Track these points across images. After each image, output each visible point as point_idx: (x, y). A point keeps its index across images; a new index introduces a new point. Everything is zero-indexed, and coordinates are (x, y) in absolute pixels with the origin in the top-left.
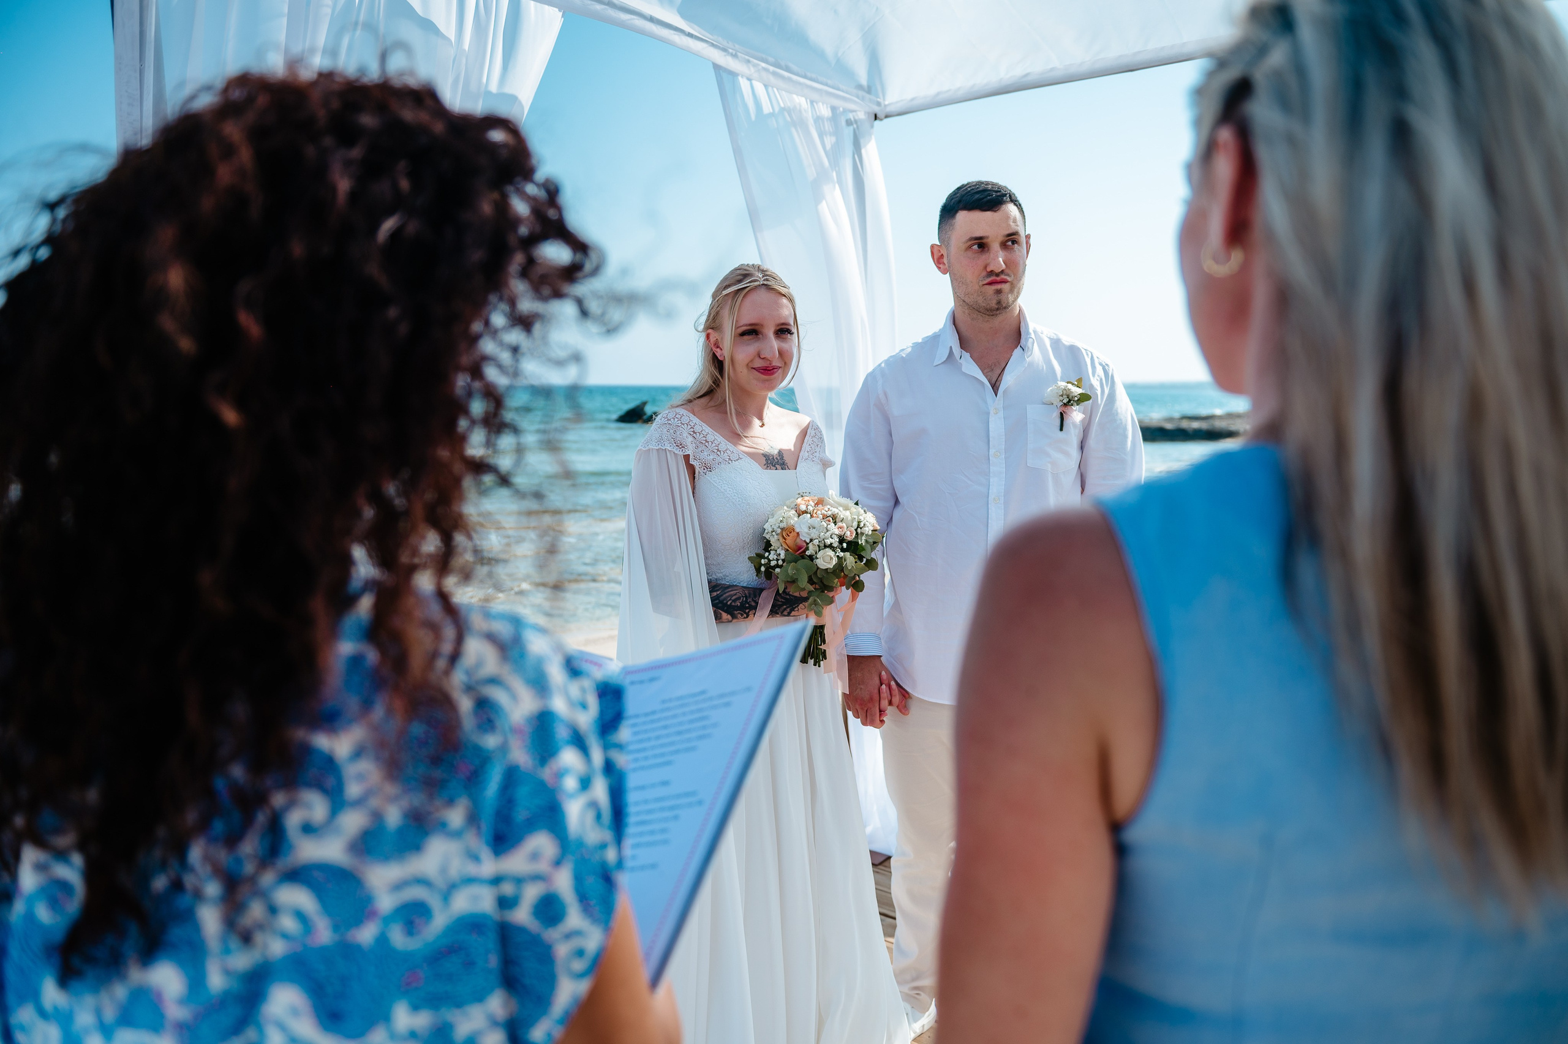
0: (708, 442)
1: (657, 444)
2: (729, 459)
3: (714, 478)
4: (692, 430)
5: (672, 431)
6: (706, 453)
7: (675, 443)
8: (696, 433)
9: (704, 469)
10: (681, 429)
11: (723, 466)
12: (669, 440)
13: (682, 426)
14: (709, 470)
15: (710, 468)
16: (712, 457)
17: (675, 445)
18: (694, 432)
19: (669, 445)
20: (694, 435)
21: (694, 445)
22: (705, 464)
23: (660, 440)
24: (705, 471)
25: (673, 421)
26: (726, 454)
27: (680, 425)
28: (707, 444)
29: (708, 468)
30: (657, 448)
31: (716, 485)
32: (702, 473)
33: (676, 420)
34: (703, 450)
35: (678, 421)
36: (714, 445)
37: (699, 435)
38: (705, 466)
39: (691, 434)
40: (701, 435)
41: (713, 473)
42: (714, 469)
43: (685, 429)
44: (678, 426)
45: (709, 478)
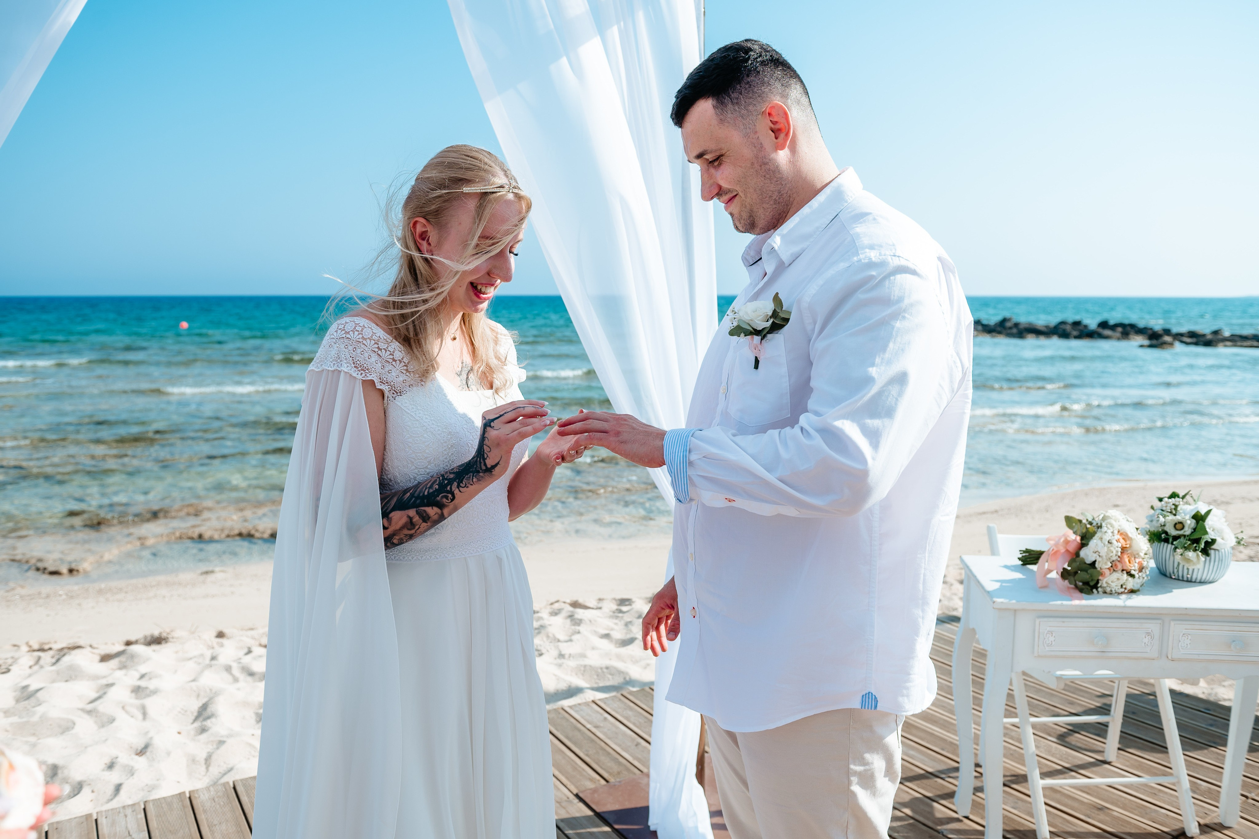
0: (395, 361)
1: (332, 364)
2: (422, 381)
3: (406, 403)
4: (376, 346)
5: (351, 348)
6: (394, 374)
7: (354, 363)
8: (381, 350)
9: (393, 393)
10: (363, 346)
11: (415, 389)
12: (346, 359)
13: (364, 342)
14: (399, 394)
15: (400, 392)
16: (401, 379)
17: (353, 365)
18: (378, 348)
19: (345, 365)
20: (379, 352)
21: (380, 365)
22: (394, 387)
23: (338, 359)
24: (394, 396)
25: (352, 335)
26: (417, 375)
27: (361, 340)
28: (394, 363)
29: (399, 393)
30: (332, 369)
31: (409, 412)
32: (391, 398)
33: (356, 333)
34: (391, 370)
35: (359, 334)
36: (403, 364)
37: (385, 352)
38: (394, 390)
39: (374, 351)
40: (388, 352)
41: (405, 397)
42: (405, 392)
43: (366, 344)
44: (358, 341)
45: (399, 404)
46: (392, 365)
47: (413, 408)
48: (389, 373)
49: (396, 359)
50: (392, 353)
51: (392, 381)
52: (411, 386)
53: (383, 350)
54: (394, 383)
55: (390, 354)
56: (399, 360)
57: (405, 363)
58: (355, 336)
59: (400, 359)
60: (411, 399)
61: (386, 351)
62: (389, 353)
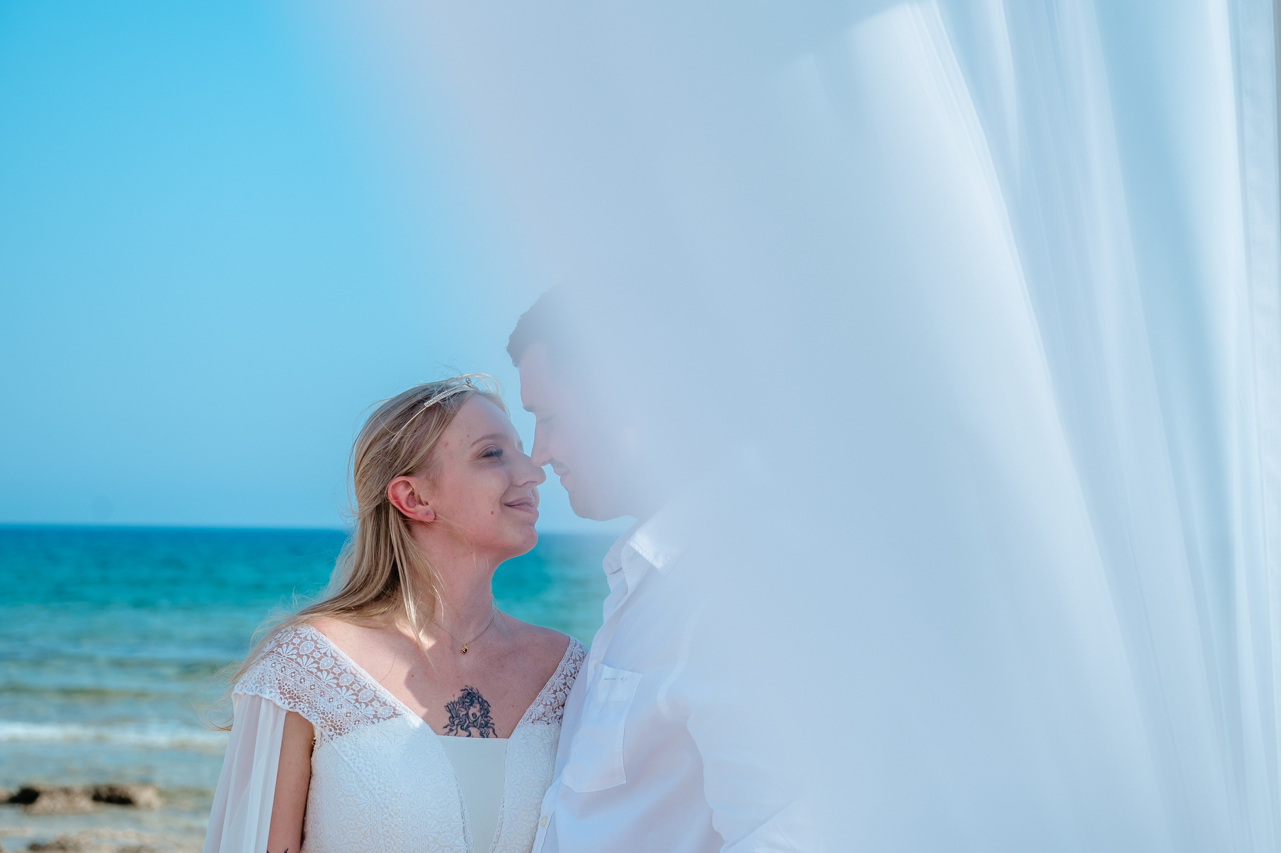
0: (341, 687)
2: (375, 716)
3: (345, 746)
4: (316, 665)
8: (321, 671)
9: (331, 730)
11: (361, 726)
13: (299, 660)
14: (338, 731)
15: (340, 729)
16: (344, 710)
18: (318, 668)
20: (319, 674)
22: (332, 722)
24: (331, 733)
26: (370, 708)
27: (294, 657)
29: (338, 729)
31: (346, 759)
32: (326, 738)
33: (291, 646)
34: (332, 698)
35: (293, 649)
36: (351, 692)
37: (326, 674)
38: (332, 725)
39: (312, 672)
40: (331, 674)
41: (345, 738)
42: (346, 731)
43: (301, 663)
44: (290, 658)
45: (336, 746)
46: (336, 690)
47: (353, 754)
48: (330, 702)
49: (342, 685)
50: (337, 676)
51: (330, 713)
52: (357, 722)
53: (324, 672)
54: (333, 715)
55: (334, 678)
56: (346, 686)
57: (354, 690)
58: (288, 651)
59: (348, 684)
60: (353, 742)
61: (328, 673)
62: (333, 676)
